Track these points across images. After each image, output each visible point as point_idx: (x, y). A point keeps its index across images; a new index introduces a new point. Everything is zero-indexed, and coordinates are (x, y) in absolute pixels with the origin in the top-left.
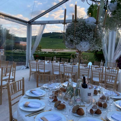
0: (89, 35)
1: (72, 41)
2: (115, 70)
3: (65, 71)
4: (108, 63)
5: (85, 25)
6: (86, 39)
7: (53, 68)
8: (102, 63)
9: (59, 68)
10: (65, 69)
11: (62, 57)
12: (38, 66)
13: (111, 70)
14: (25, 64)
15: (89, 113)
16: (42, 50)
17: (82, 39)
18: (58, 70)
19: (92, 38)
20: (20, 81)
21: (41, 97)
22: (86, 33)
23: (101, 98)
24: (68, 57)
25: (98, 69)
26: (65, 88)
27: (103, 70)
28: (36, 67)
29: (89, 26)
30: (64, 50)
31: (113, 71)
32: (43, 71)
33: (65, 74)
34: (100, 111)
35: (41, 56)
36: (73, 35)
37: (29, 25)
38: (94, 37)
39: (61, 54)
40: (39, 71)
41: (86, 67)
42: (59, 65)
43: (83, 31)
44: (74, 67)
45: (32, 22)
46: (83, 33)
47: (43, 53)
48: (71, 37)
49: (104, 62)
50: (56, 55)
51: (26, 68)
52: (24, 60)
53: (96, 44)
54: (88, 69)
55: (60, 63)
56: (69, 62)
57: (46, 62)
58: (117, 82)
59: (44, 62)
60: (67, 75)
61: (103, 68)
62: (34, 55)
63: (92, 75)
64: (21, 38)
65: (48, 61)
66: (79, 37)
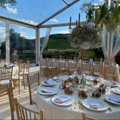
0: (90, 36)
1: (76, 41)
2: (112, 65)
3: (70, 66)
4: (107, 59)
5: (86, 29)
6: (88, 40)
7: (59, 65)
8: (101, 59)
9: (64, 64)
10: (70, 65)
11: (66, 55)
12: (47, 63)
13: (109, 65)
14: (35, 62)
15: (91, 96)
16: (48, 50)
17: (84, 40)
18: (64, 66)
19: (92, 38)
20: (36, 74)
21: (54, 85)
22: (88, 35)
23: (100, 86)
24: (72, 55)
25: (98, 64)
26: (71, 79)
27: (102, 65)
28: (45, 64)
29: (90, 29)
30: (68, 49)
31: (111, 66)
32: (51, 67)
33: (70, 70)
34: (100, 95)
35: (48, 55)
36: (77, 37)
37: (37, 29)
38: (94, 38)
39: (65, 53)
40: (48, 67)
41: (88, 63)
42: (64, 62)
43: (85, 33)
44: (78, 63)
45: (40, 26)
46: (85, 35)
47: (49, 52)
48: (76, 38)
49: (104, 59)
50: (61, 54)
51: (36, 66)
52: (34, 59)
53: (96, 43)
54: (89, 65)
55: (65, 61)
56: (73, 59)
57: (53, 60)
58: (115, 75)
59: (52, 60)
60: (72, 70)
61: (102, 64)
62: (42, 54)
63: (93, 70)
64: (30, 40)
65: (55, 59)
66: (82, 38)
